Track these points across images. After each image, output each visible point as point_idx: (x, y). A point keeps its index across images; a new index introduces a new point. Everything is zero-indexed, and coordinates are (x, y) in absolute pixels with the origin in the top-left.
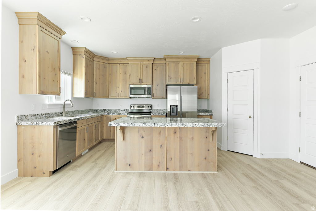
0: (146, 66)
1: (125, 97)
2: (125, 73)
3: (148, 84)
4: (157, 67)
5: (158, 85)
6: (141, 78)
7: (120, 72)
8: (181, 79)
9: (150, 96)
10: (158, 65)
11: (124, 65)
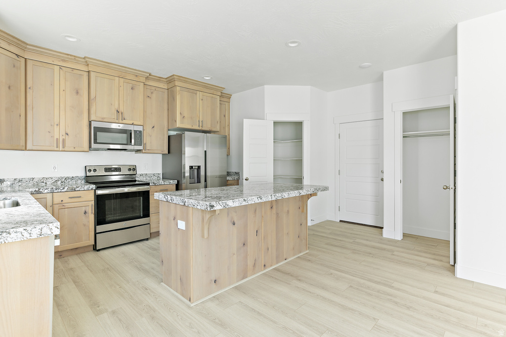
0: (131, 85)
1: (76, 149)
2: (77, 93)
3: (135, 123)
4: (152, 93)
5: (153, 127)
6: (121, 110)
7: (62, 88)
8: (199, 121)
9: (140, 148)
10: (154, 88)
11: (75, 71)
